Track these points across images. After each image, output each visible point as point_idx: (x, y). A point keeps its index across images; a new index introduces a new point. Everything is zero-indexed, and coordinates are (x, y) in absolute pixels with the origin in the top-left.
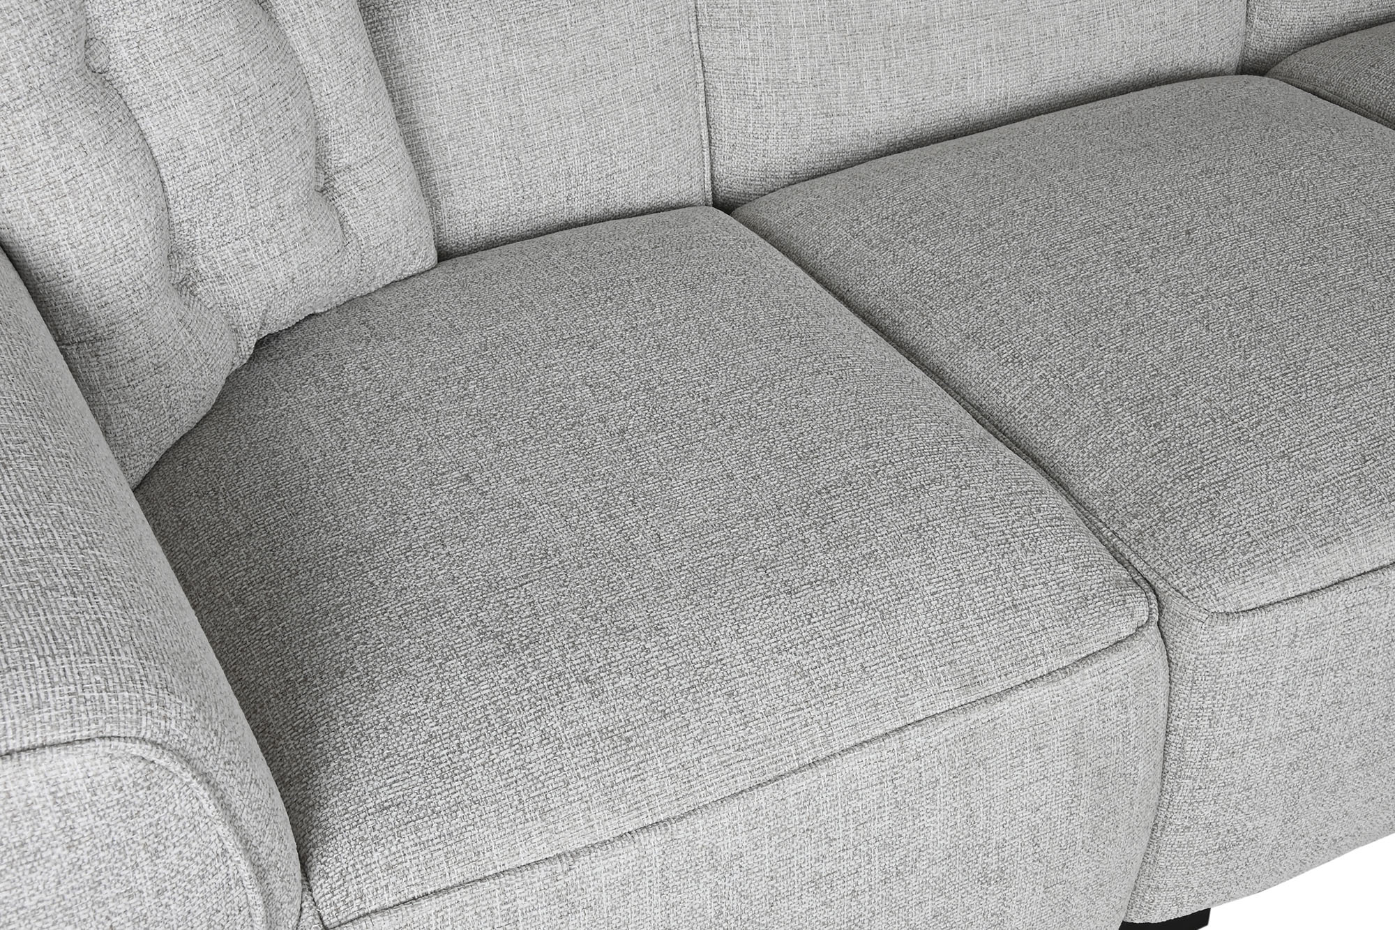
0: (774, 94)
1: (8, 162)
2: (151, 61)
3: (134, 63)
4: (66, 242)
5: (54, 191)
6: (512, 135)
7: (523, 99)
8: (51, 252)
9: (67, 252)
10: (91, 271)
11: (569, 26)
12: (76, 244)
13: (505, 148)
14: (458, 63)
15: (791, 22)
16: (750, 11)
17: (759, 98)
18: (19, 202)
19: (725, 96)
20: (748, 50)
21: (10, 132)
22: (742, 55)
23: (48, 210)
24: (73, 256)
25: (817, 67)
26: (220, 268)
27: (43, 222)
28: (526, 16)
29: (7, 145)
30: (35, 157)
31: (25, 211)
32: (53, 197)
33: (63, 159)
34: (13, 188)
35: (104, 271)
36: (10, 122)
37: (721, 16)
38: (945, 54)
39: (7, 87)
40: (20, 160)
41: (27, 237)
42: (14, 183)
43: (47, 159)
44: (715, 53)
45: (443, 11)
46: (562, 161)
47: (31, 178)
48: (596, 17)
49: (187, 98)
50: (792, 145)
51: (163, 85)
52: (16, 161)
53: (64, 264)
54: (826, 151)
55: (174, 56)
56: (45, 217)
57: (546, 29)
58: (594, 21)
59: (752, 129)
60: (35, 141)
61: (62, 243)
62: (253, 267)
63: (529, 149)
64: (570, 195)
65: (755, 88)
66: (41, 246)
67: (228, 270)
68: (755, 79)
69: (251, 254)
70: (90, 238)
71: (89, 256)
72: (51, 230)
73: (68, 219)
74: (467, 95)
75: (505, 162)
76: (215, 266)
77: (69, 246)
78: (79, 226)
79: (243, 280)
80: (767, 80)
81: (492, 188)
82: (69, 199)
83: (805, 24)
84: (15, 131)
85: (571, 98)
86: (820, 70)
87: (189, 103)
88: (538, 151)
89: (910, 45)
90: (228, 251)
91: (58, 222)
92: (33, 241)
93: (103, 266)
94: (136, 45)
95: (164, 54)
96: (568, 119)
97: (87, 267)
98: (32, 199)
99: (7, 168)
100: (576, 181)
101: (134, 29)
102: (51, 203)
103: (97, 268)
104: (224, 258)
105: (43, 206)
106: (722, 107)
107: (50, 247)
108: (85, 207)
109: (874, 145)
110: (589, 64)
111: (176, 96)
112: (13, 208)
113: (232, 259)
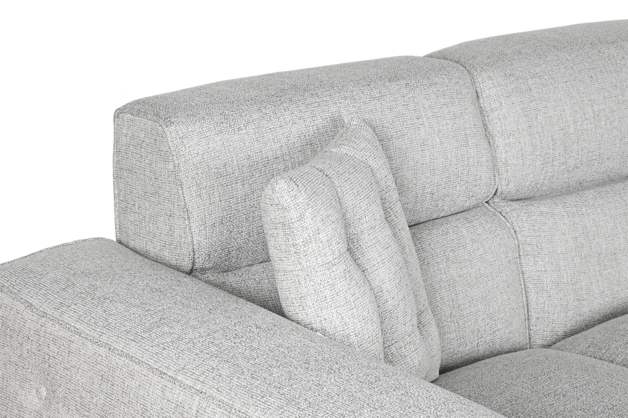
0: (556, 289)
1: (329, 293)
2: (364, 248)
3: (356, 250)
4: (353, 333)
5: (348, 306)
6: (454, 310)
7: (457, 291)
8: (346, 339)
9: (353, 339)
10: (364, 348)
11: (472, 253)
12: (357, 334)
13: (452, 317)
14: (429, 272)
15: (559, 252)
16: (541, 246)
17: (549, 291)
18: (331, 314)
19: (534, 291)
20: (542, 266)
21: (331, 277)
22: (540, 269)
23: (346, 317)
24: (356, 341)
25: (573, 275)
26: (390, 358)
27: (343, 323)
28: (454, 248)
29: (329, 283)
30: (341, 289)
31: (334, 318)
32: (348, 310)
33: (352, 289)
34: (329, 307)
35: (369, 349)
36: (331, 271)
37: (529, 249)
38: (624, 268)
39: (332, 253)
40: (334, 290)
41: (333, 333)
42: (330, 304)
43: (346, 290)
44: (527, 269)
45: (419, 246)
46: (476, 324)
47: (338, 300)
48: (482, 249)
49: (382, 266)
50: (565, 317)
51: (371, 260)
52: (332, 291)
53: (352, 345)
54: (579, 320)
55: (374, 245)
56: (344, 320)
57: (463, 254)
58: (481, 251)
59: (547, 308)
60: (341, 281)
61: (351, 334)
62: (405, 357)
63: (462, 317)
64: (478, 343)
65: (547, 286)
66: (340, 336)
67: (394, 359)
68: (546, 281)
69: (403, 350)
70: (363, 331)
71: (363, 340)
72: (347, 327)
73: (354, 321)
74: (434, 289)
75: (453, 324)
76: (387, 357)
77: (354, 336)
78: (359, 324)
79: (402, 363)
80: (552, 282)
81: (448, 339)
82: (355, 310)
83: (565, 252)
84: (333, 275)
85: (477, 290)
86: (574, 276)
87: (383, 268)
88: (466, 318)
89: (609, 263)
90: (393, 348)
91: (350, 323)
92: (337, 334)
93: (368, 346)
94: (356, 241)
95: (369, 245)
96: (477, 301)
97: (362, 347)
98: (338, 311)
99: (327, 296)
100: (481, 335)
101: (356, 233)
102: (347, 313)
103: (366, 347)
104: (392, 352)
105: (343, 315)
106: (533, 297)
107: (345, 337)
108: (361, 314)
109: (597, 317)
110: (482, 272)
111: (378, 265)
112: (327, 318)
113: (395, 353)
